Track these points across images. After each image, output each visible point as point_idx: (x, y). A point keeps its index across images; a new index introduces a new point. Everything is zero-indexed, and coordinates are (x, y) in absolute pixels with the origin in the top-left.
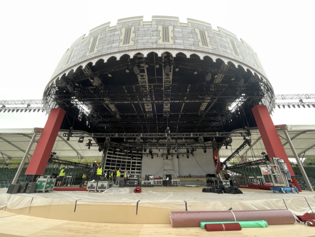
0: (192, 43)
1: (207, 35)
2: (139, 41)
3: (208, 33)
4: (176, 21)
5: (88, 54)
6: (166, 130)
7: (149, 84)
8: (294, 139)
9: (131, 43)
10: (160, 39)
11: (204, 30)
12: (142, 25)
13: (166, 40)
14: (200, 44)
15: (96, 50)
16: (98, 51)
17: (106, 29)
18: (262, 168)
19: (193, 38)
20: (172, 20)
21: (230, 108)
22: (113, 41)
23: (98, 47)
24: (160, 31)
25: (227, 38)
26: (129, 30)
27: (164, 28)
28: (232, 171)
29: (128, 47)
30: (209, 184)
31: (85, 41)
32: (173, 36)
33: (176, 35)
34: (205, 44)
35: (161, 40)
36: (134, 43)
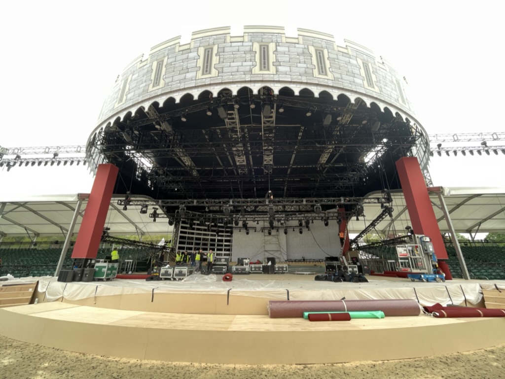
0: (302, 70)
1: (326, 56)
2: (225, 70)
3: (328, 52)
4: (280, 35)
5: (151, 89)
6: (267, 195)
7: (241, 124)
8: (463, 204)
9: (214, 72)
10: (256, 66)
11: (322, 47)
12: (229, 42)
13: (265, 67)
14: (316, 72)
15: (162, 83)
16: (166, 84)
17: (174, 48)
18: (398, 248)
19: (305, 63)
20: (274, 33)
21: (366, 160)
22: (188, 69)
23: (165, 78)
24: (256, 52)
25: (358, 59)
26: (210, 50)
27: (262, 47)
28: (366, 252)
29: (209, 79)
30: (330, 271)
31: (145, 67)
32: (275, 61)
33: (279, 58)
34: (323, 72)
35: (257, 68)
36: (218, 73)
